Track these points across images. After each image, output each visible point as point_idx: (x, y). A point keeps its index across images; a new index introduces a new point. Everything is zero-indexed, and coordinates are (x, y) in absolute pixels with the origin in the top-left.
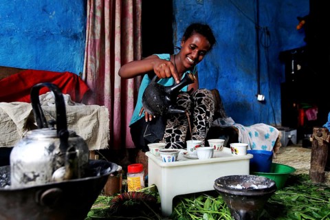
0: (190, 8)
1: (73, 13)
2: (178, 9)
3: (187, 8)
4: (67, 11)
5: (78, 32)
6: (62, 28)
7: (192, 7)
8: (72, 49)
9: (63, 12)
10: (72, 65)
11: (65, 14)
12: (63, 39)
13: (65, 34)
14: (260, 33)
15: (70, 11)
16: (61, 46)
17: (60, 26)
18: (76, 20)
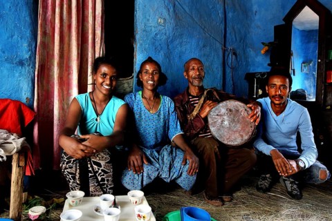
0: (151, 30)
1: (19, 39)
2: (138, 30)
3: (148, 29)
4: (12, 36)
5: (25, 57)
6: (7, 54)
7: (153, 29)
8: (17, 75)
9: (8, 38)
10: (18, 90)
11: (10, 40)
12: (8, 65)
13: (9, 60)
14: (227, 53)
15: (16, 37)
16: (5, 72)
17: (4, 52)
18: (22, 46)
